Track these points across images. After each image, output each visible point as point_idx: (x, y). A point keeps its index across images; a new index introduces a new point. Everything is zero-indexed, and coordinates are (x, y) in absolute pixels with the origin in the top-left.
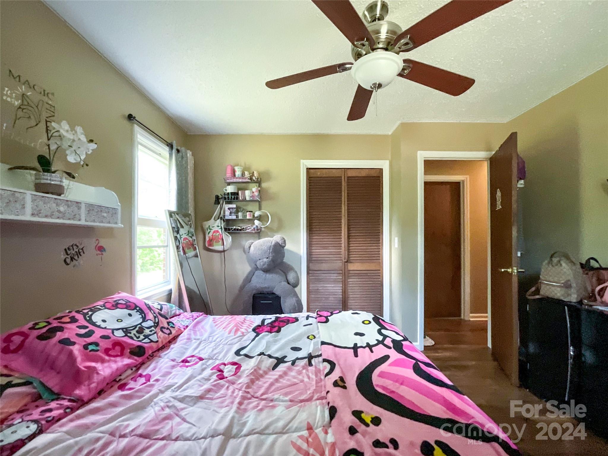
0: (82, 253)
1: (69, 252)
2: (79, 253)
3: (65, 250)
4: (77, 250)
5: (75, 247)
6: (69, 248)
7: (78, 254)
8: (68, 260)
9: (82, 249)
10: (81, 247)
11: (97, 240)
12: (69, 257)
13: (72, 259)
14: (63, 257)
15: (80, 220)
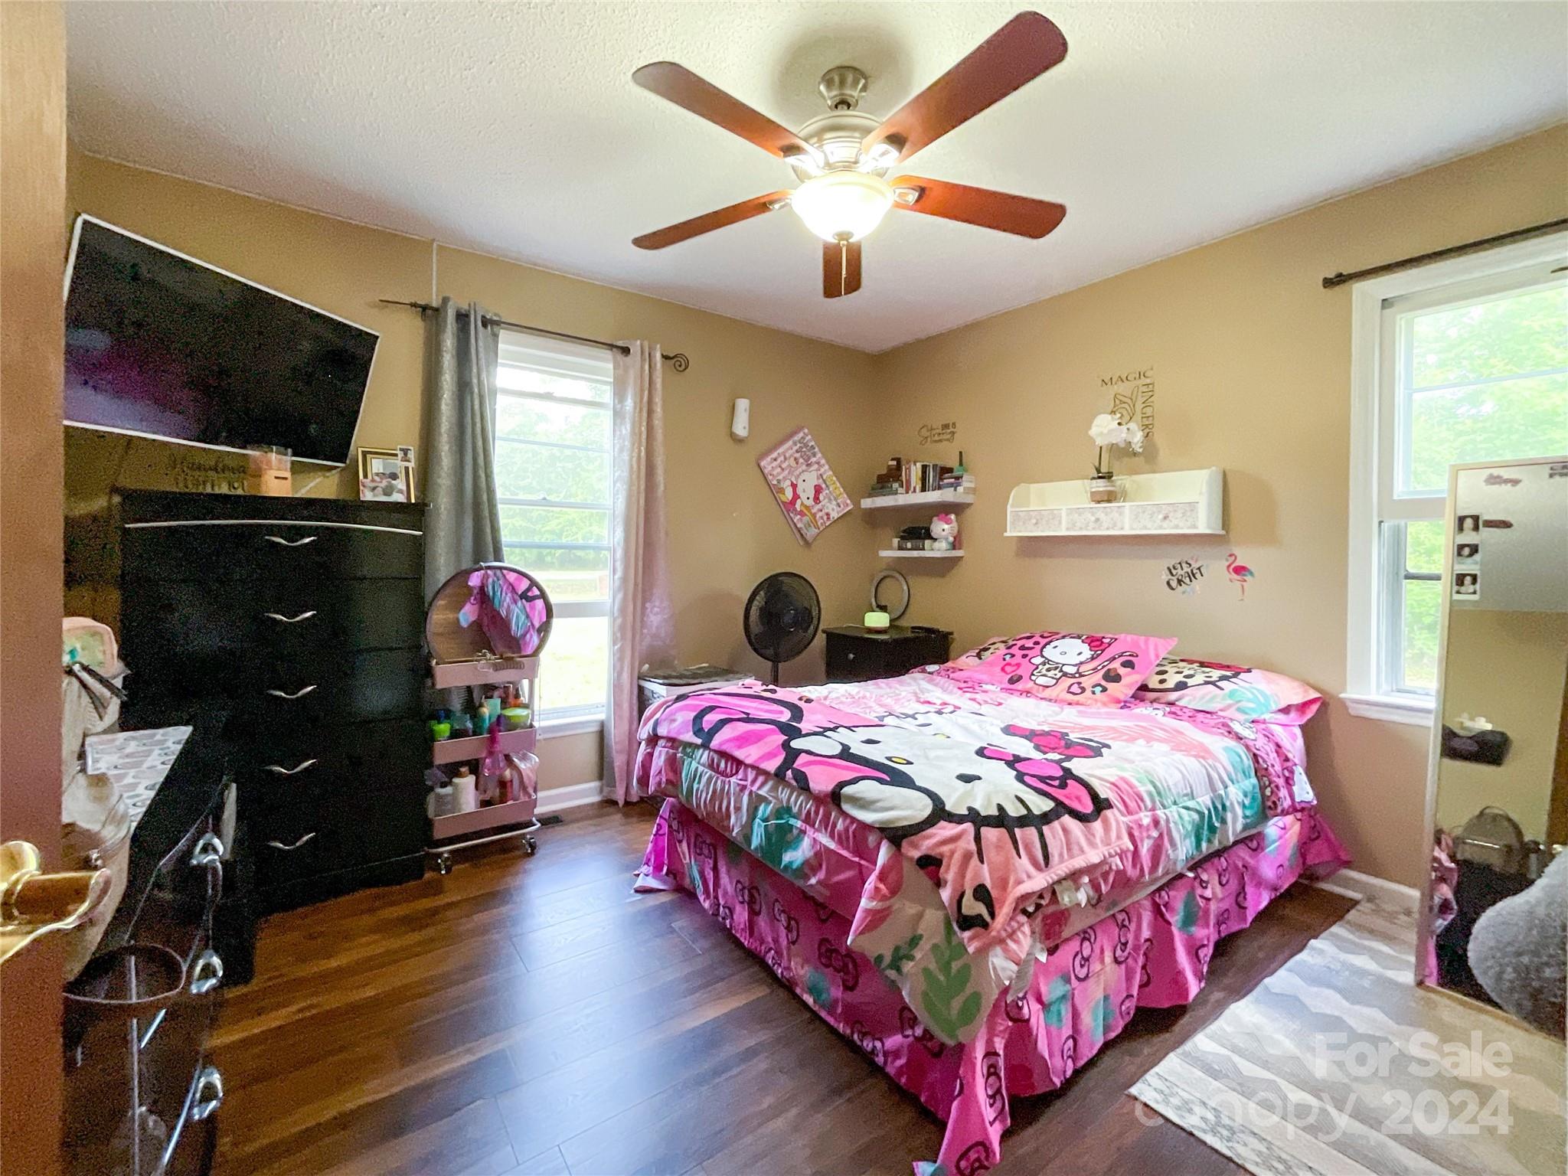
0: (1198, 575)
1: (1174, 572)
2: (1194, 575)
3: (1169, 569)
4: (1189, 570)
5: (1184, 565)
6: (1175, 568)
7: (1192, 576)
8: (1174, 584)
9: (1199, 569)
10: (1195, 565)
11: (1231, 555)
12: (1175, 578)
13: (1180, 582)
14: (1166, 576)
15: (1122, 529)
